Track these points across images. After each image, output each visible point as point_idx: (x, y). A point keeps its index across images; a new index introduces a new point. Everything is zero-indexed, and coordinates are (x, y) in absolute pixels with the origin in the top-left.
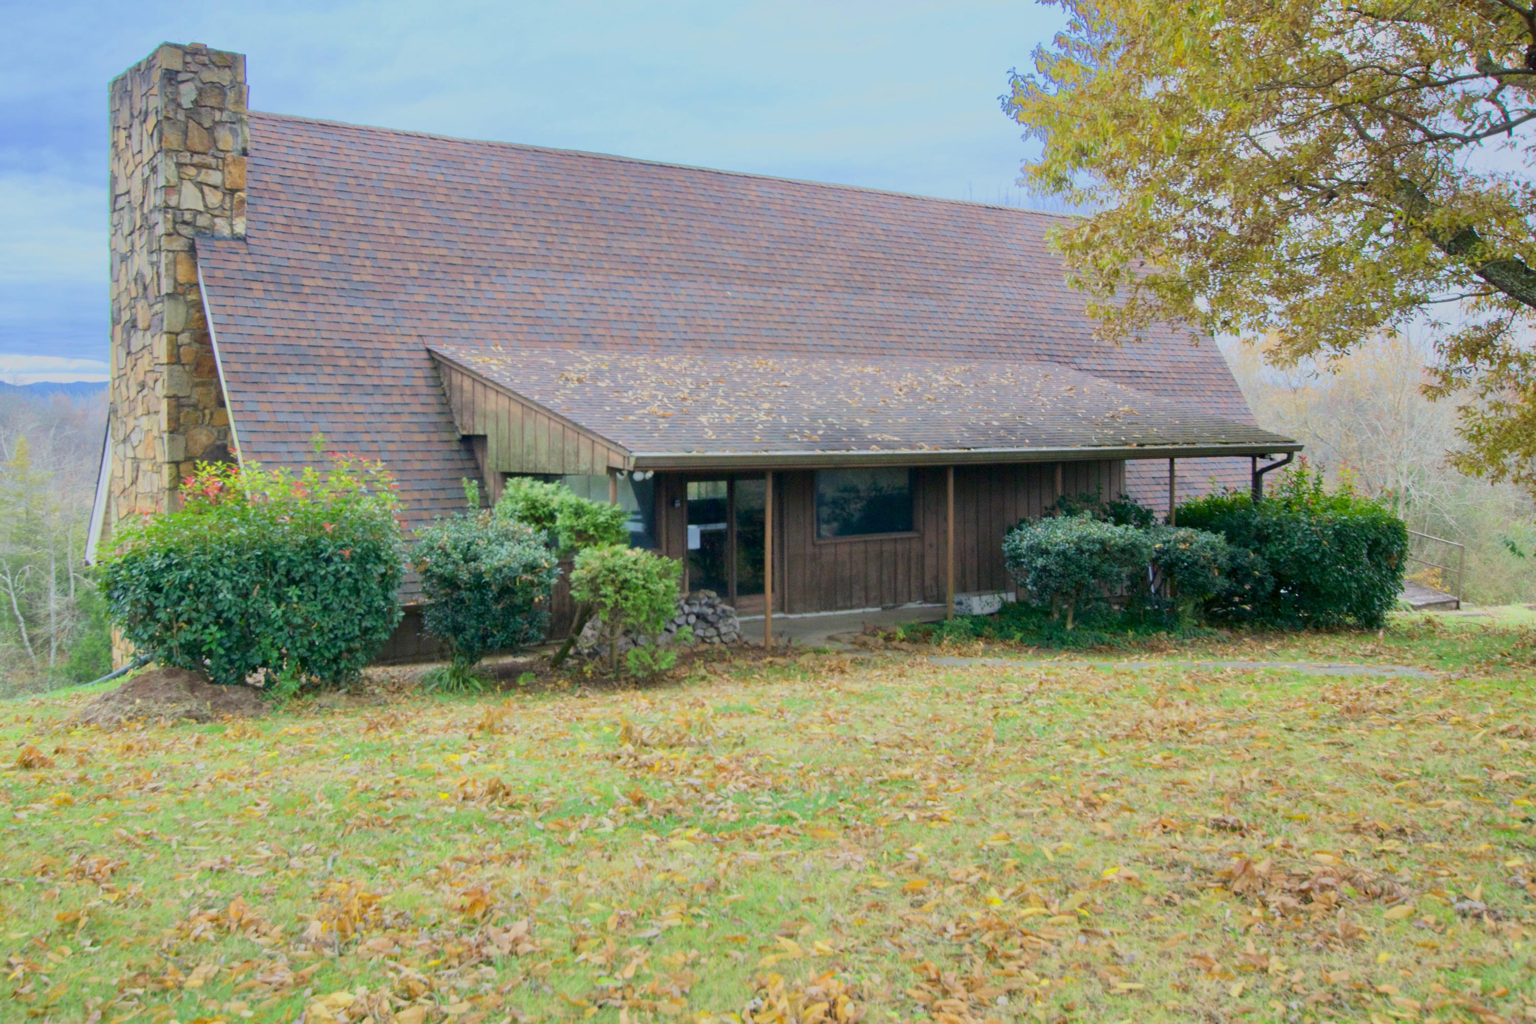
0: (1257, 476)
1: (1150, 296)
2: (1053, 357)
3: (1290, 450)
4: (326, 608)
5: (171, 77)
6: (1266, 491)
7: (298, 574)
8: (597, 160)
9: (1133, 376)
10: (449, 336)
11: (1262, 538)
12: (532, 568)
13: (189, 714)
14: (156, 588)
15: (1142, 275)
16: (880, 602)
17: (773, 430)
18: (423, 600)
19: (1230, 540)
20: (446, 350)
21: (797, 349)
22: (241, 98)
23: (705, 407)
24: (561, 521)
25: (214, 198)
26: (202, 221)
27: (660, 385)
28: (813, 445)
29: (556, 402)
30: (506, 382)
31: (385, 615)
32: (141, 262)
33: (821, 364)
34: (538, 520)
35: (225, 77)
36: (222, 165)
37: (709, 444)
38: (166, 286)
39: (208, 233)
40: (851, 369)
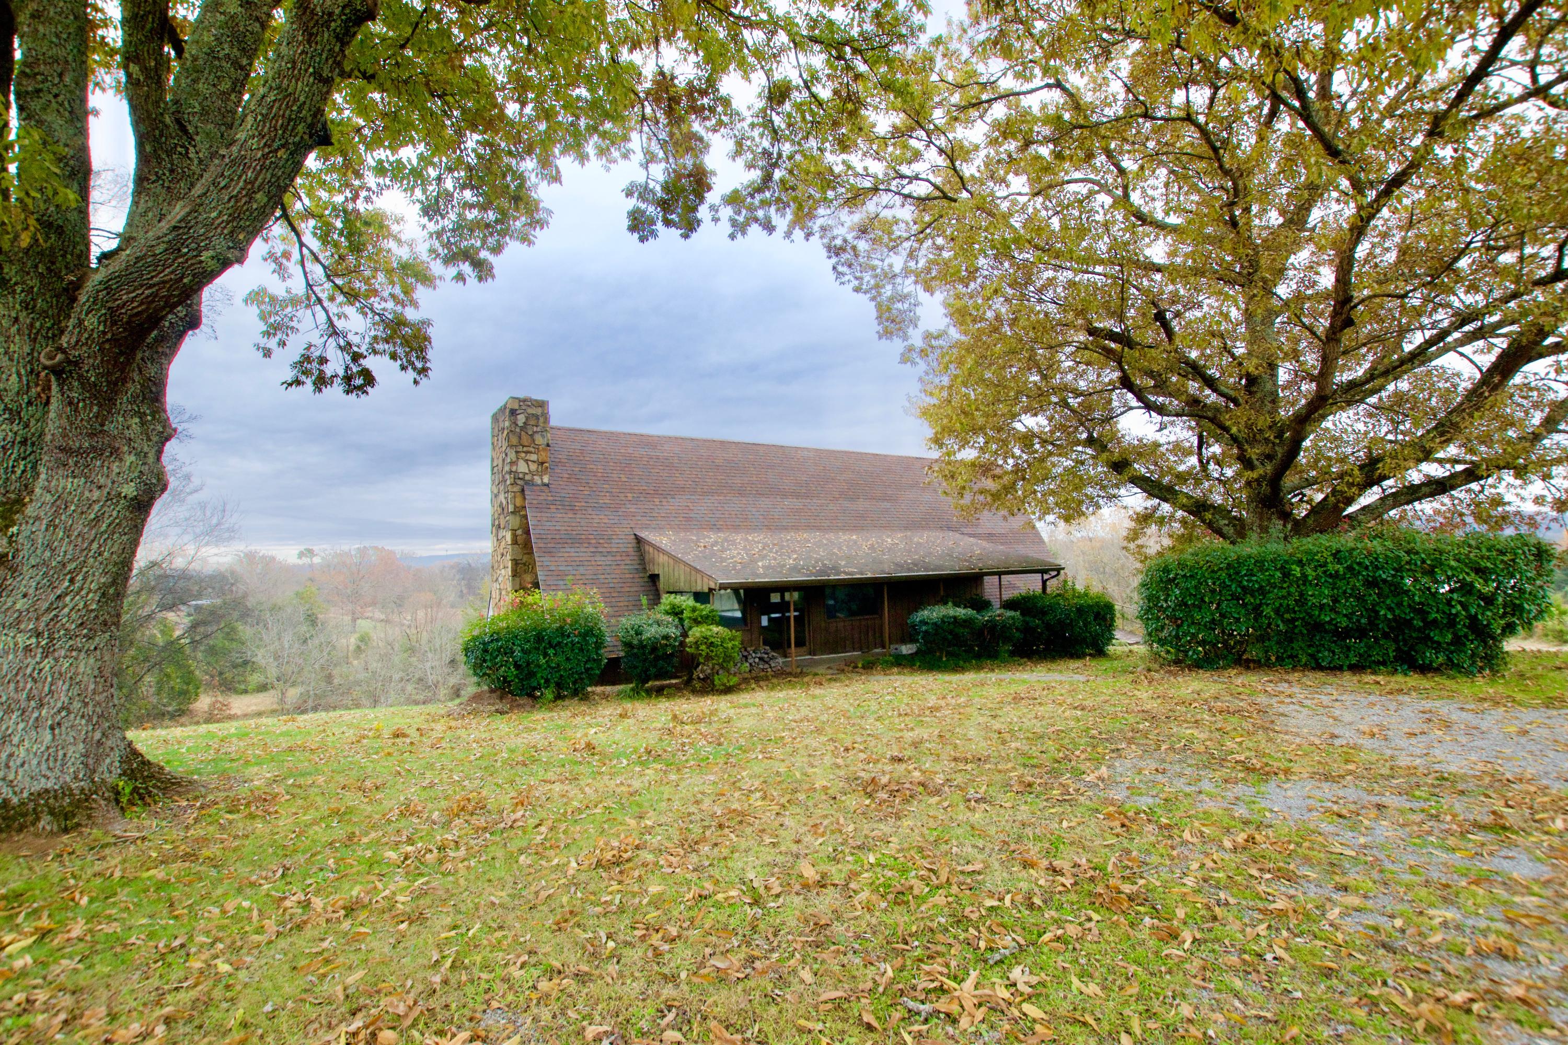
0: (1044, 583)
1: (981, 498)
2: (949, 528)
3: (1059, 570)
4: (568, 659)
5: (513, 412)
6: (1049, 590)
7: (555, 642)
8: (722, 442)
9: (990, 537)
10: (646, 527)
11: (1042, 612)
12: (666, 637)
13: (497, 711)
14: (486, 651)
15: (976, 488)
16: (861, 649)
17: (795, 569)
18: (622, 654)
19: (1022, 614)
20: (643, 534)
21: (819, 528)
22: (547, 420)
23: (763, 557)
24: (686, 614)
25: (533, 467)
26: (528, 477)
27: (745, 548)
28: (812, 574)
29: (688, 558)
30: (668, 549)
31: (598, 661)
32: (502, 497)
33: (831, 536)
34: (676, 614)
35: (539, 411)
36: (537, 451)
37: (758, 576)
38: (511, 508)
39: (530, 483)
40: (844, 537)
